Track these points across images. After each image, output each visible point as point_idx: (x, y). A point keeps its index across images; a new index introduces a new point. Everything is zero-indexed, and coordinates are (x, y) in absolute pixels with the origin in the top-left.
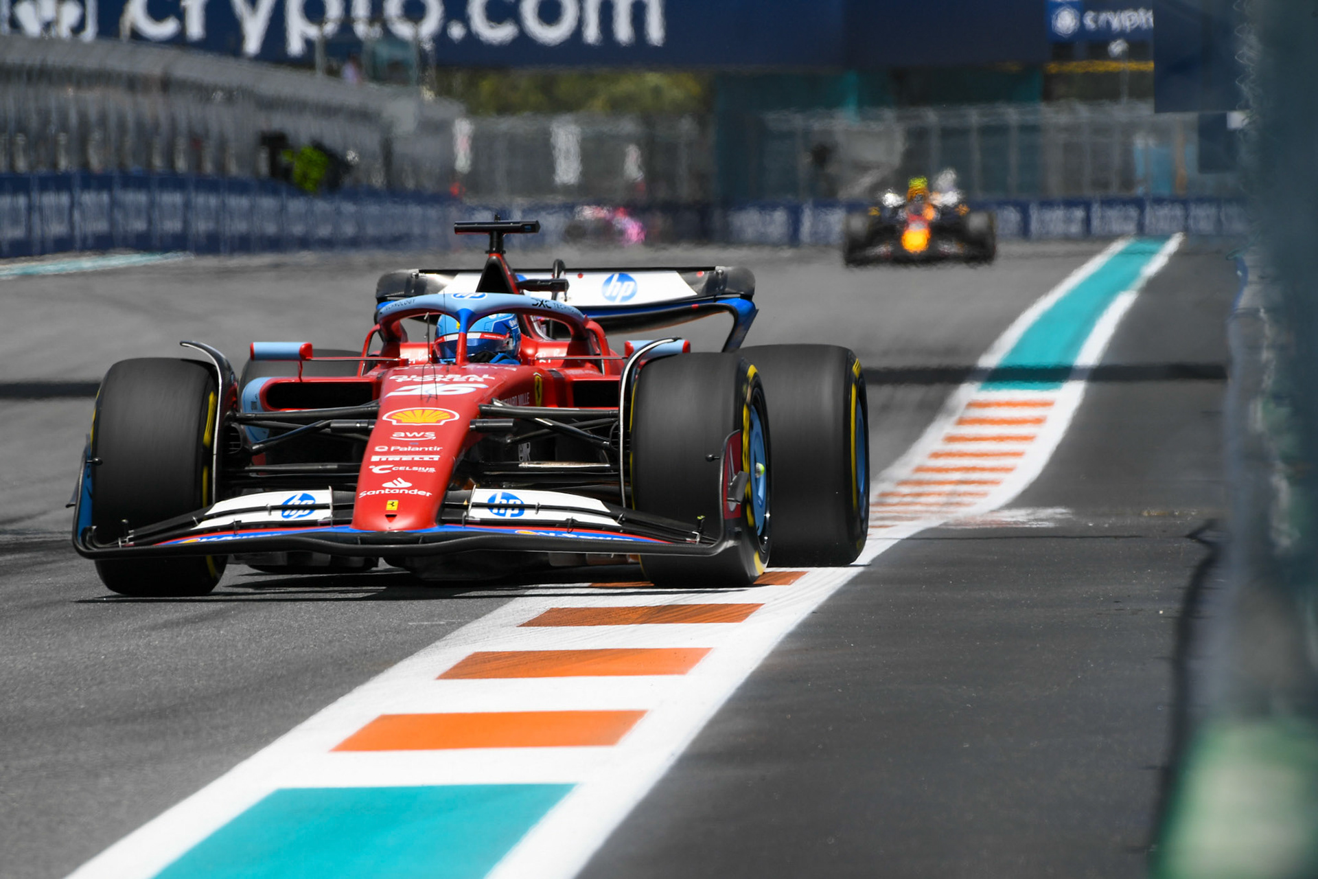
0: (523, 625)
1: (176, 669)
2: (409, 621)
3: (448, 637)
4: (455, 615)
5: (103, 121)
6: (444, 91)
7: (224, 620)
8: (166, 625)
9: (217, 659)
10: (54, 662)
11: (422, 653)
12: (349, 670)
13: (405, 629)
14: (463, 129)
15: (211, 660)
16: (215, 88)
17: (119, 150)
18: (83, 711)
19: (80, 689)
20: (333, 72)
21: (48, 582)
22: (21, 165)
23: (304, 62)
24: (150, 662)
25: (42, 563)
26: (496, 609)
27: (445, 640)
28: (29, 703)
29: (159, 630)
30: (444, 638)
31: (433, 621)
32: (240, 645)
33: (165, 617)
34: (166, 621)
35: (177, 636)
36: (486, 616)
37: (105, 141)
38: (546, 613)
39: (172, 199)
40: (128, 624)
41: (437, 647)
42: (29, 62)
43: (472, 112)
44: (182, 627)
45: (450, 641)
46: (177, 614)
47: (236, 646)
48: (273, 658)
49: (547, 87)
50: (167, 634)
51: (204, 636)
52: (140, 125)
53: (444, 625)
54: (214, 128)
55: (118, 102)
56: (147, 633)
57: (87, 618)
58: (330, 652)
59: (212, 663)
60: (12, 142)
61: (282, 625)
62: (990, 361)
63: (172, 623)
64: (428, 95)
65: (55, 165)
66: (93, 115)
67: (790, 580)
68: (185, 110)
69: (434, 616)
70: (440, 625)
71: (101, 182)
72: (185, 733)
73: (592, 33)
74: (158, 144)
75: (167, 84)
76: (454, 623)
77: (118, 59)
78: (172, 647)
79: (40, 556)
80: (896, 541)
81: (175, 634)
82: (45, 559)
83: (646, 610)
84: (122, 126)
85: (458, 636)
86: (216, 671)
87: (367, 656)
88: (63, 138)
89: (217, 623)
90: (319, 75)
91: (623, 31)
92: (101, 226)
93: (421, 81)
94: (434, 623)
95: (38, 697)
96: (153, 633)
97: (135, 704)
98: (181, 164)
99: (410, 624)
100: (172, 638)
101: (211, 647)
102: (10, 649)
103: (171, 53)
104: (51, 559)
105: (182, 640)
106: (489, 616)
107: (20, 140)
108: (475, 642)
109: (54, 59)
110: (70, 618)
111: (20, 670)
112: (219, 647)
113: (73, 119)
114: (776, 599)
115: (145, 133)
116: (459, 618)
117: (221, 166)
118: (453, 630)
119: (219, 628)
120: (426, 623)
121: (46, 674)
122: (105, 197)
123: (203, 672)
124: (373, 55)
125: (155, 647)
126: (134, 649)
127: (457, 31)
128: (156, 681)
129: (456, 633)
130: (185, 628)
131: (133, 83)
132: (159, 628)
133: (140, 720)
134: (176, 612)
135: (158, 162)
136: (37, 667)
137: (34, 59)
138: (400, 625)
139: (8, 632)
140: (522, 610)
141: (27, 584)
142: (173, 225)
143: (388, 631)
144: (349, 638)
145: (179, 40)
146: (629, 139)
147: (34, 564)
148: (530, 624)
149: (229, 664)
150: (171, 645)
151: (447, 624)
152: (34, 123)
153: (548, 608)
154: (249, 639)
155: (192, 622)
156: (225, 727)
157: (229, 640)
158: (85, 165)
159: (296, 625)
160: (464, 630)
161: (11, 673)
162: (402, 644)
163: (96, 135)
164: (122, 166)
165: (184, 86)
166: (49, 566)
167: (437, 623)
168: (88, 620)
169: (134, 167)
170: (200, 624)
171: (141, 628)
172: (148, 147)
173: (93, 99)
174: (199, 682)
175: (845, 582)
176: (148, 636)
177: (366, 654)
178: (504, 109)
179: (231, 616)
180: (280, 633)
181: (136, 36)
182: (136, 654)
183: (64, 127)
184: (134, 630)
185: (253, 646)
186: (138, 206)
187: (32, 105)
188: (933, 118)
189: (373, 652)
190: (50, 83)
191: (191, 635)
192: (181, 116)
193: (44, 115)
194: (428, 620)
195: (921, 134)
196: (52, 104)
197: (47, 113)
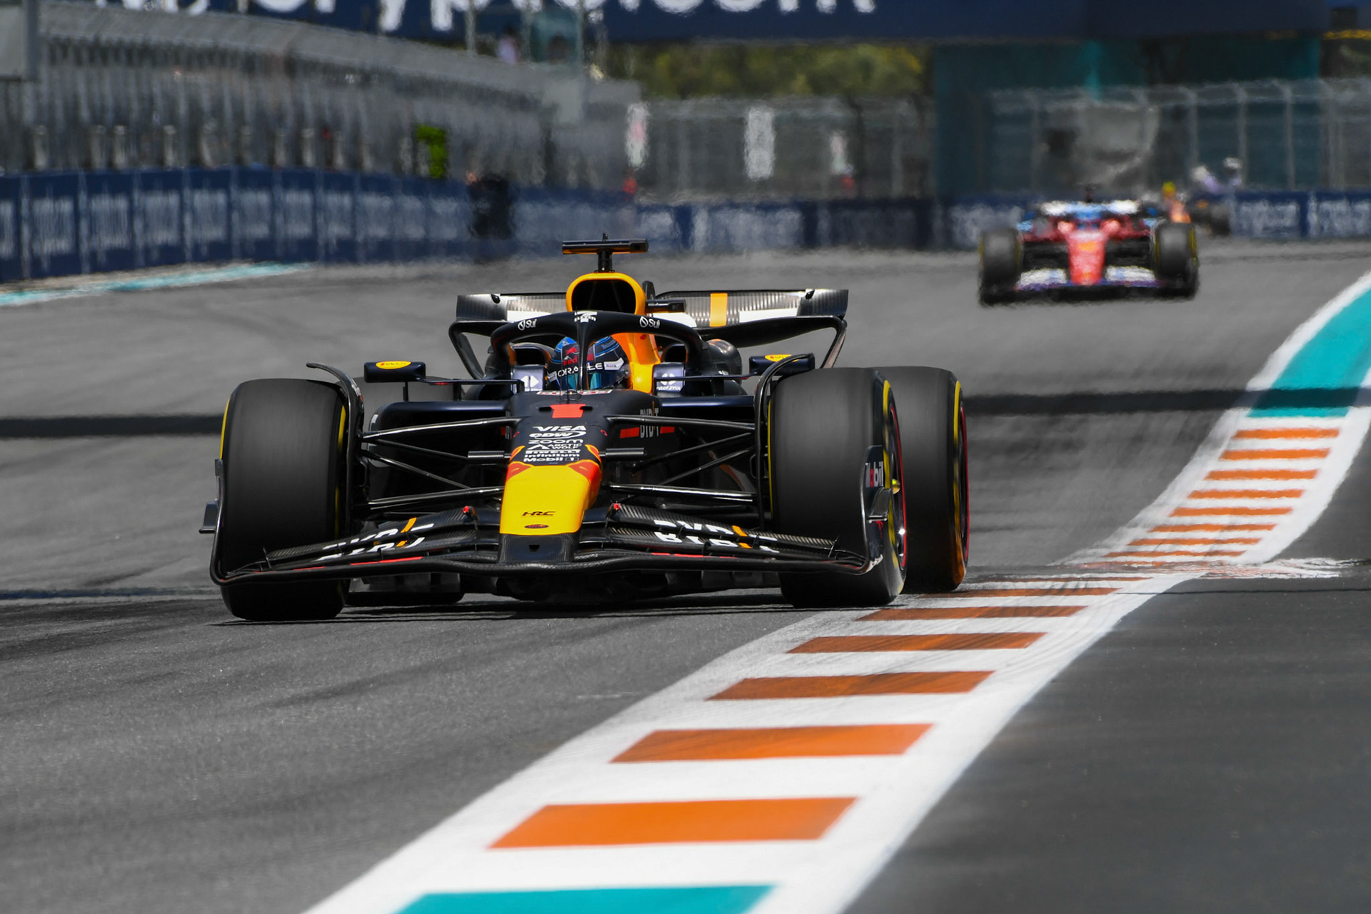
0: (713, 698)
1: (305, 753)
2: (578, 694)
3: (624, 712)
4: (632, 688)
5: (217, 110)
6: (615, 71)
7: (361, 693)
8: (290, 700)
9: (354, 740)
11: (593, 732)
12: (508, 752)
13: (573, 704)
14: (638, 115)
15: (347, 741)
16: (350, 70)
17: (236, 144)
18: (196, 803)
19: (192, 777)
20: (486, 50)
21: (155, 652)
23: (453, 39)
24: (275, 745)
27: (622, 716)
29: (285, 707)
30: (620, 714)
31: (606, 694)
32: (380, 724)
33: (292, 691)
34: (293, 696)
35: (306, 714)
37: (219, 133)
38: (739, 684)
39: (296, 199)
41: (610, 725)
42: (127, 38)
43: (648, 94)
44: (311, 703)
45: (626, 717)
46: (306, 688)
47: (376, 725)
48: (419, 739)
49: (737, 63)
50: (293, 711)
51: (338, 714)
52: (260, 115)
53: (619, 698)
54: (347, 117)
55: (235, 85)
56: (270, 710)
57: (200, 694)
58: (487, 732)
59: (348, 746)
60: (110, 134)
61: (428, 699)
62: (1263, 382)
63: (298, 698)
64: (597, 73)
65: (161, 161)
66: (206, 103)
68: (313, 95)
69: (607, 688)
70: (615, 699)
71: (217, 180)
73: (789, 1)
74: (283, 135)
75: (292, 66)
76: (631, 696)
77: (233, 36)
78: (301, 727)
80: (1150, 596)
81: (304, 712)
83: (856, 680)
84: (239, 116)
85: (636, 711)
86: (352, 755)
88: (170, 130)
89: (353, 697)
90: (471, 53)
92: (215, 233)
93: (588, 60)
94: (607, 696)
97: (257, 794)
98: (309, 159)
99: (580, 697)
100: (300, 717)
101: (346, 726)
103: (297, 27)
105: (312, 719)
107: (120, 130)
108: (655, 718)
109: (156, 36)
112: (355, 726)
113: (183, 109)
115: (267, 124)
116: (637, 691)
117: (355, 162)
118: (630, 705)
119: (355, 705)
120: (597, 697)
121: (153, 760)
122: (220, 198)
123: (337, 756)
124: (534, 31)
125: (281, 727)
126: (255, 730)
128: (282, 767)
129: (633, 708)
130: (315, 704)
131: (252, 64)
132: (285, 705)
135: (282, 158)
136: (143, 752)
137: (135, 35)
138: (567, 699)
141: (130, 654)
142: (299, 229)
143: (553, 707)
144: (508, 715)
145: (306, 14)
146: (833, 125)
148: (720, 697)
149: (368, 747)
150: (299, 724)
151: (623, 698)
152: (135, 111)
153: (741, 678)
154: (392, 717)
155: (323, 696)
156: (363, 821)
157: (368, 718)
158: (196, 161)
159: (446, 700)
160: (642, 705)
161: (111, 759)
162: (569, 721)
163: (210, 126)
164: (239, 160)
165: (313, 67)
167: (612, 696)
168: (202, 696)
169: (252, 163)
170: (333, 699)
171: (264, 705)
172: (271, 137)
173: (206, 83)
174: (332, 767)
176: (272, 714)
177: (528, 733)
178: (686, 90)
179: (370, 688)
180: (426, 709)
182: (258, 736)
183: (172, 119)
184: (256, 707)
185: (396, 725)
186: (259, 208)
187: (132, 91)
188: (1191, 97)
189: (536, 730)
190: (154, 64)
191: (323, 712)
192: (308, 101)
193: (148, 103)
194: (600, 693)
195: (1177, 115)
196: (157, 90)
197: (151, 99)
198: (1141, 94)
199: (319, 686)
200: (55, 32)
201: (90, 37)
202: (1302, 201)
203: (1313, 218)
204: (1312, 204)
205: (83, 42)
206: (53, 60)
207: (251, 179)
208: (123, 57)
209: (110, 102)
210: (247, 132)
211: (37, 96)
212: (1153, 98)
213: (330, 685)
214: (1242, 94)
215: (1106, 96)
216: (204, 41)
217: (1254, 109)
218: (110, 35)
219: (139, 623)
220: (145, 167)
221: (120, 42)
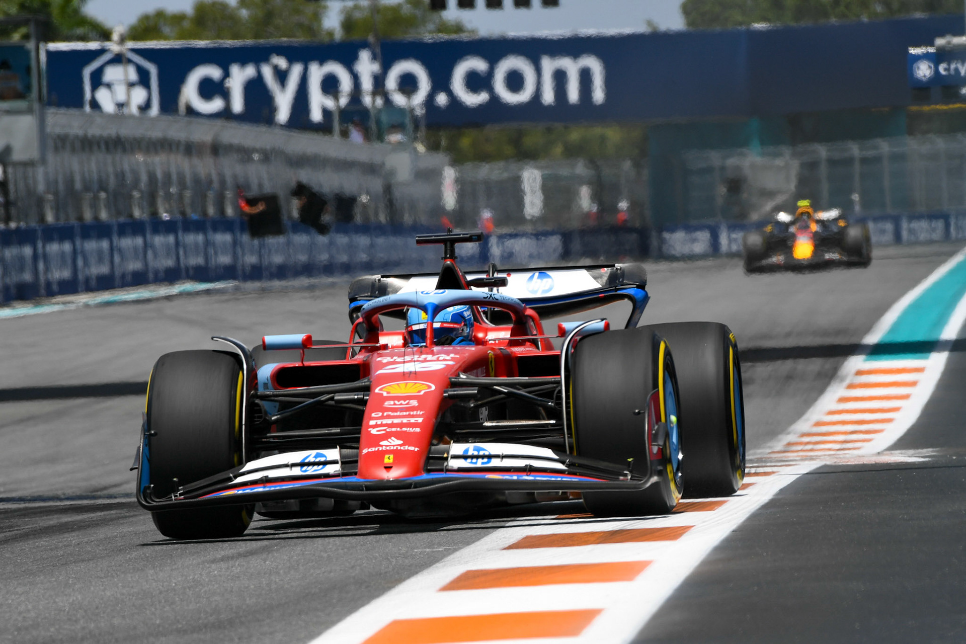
0: (505, 549)
2: (414, 548)
3: (446, 559)
4: (451, 544)
5: (168, 176)
6: (433, 146)
7: (269, 553)
8: (222, 559)
9: (264, 583)
10: (135, 590)
11: (425, 572)
12: (367, 587)
13: (411, 555)
14: (449, 175)
15: (259, 583)
16: (255, 150)
17: (181, 204)
18: (159, 626)
19: (156, 609)
21: (130, 531)
22: (104, 215)
23: (324, 128)
24: (211, 587)
25: (126, 517)
26: (483, 537)
27: (444, 561)
28: (116, 621)
29: (218, 563)
30: (443, 561)
31: (433, 548)
32: (282, 572)
33: (223, 553)
34: (223, 556)
35: (232, 567)
36: (476, 543)
38: (523, 539)
40: (194, 559)
41: (436, 567)
42: (106, 134)
43: (457, 161)
44: (236, 560)
45: (447, 562)
47: (279, 573)
48: (308, 580)
49: (516, 141)
50: (223, 565)
51: (254, 566)
52: (197, 181)
53: (442, 551)
54: (254, 180)
55: (179, 163)
56: (208, 565)
57: (161, 556)
58: (353, 574)
59: (260, 586)
60: (96, 198)
61: (314, 555)
62: (872, 339)
63: (228, 557)
64: (421, 148)
65: (131, 215)
66: (160, 175)
67: (714, 507)
68: (231, 168)
69: (434, 544)
70: (439, 551)
71: (169, 228)
72: (239, 639)
73: (548, 97)
74: (211, 195)
75: (216, 149)
76: (450, 549)
77: (177, 130)
78: (228, 575)
79: (124, 512)
80: (798, 476)
81: (230, 565)
82: (127, 514)
83: (602, 534)
85: (453, 558)
86: (263, 592)
87: (382, 576)
88: (136, 194)
89: (264, 556)
90: (336, 137)
91: (573, 94)
92: (169, 263)
93: (416, 139)
94: (434, 550)
95: (124, 617)
96: (213, 565)
97: (199, 618)
99: (416, 551)
100: (228, 568)
101: (259, 574)
102: (101, 582)
103: (219, 123)
104: (132, 514)
105: (237, 571)
106: (478, 543)
107: (103, 195)
108: (467, 562)
109: (126, 131)
110: (148, 557)
111: (109, 597)
112: (265, 574)
113: (144, 178)
114: (704, 522)
115: (201, 187)
116: (454, 545)
118: (450, 554)
119: (265, 560)
120: (428, 550)
121: (129, 599)
122: (171, 239)
123: (253, 593)
124: (378, 121)
125: (215, 576)
126: (198, 577)
127: (442, 99)
128: (216, 601)
129: (452, 556)
130: (238, 560)
131: (190, 149)
132: (218, 562)
133: (204, 630)
134: (230, 549)
135: (211, 211)
136: (123, 594)
137: (111, 131)
138: (407, 552)
139: (99, 569)
140: (504, 538)
141: (114, 533)
142: (225, 260)
143: (398, 557)
144: (367, 563)
145: (226, 114)
146: (582, 180)
147: (119, 518)
148: (510, 547)
149: (274, 586)
150: (228, 573)
151: (445, 550)
152: (112, 182)
153: (524, 535)
154: (289, 567)
155: (245, 556)
156: (271, 633)
157: (273, 568)
158: (155, 214)
159: (325, 555)
160: (458, 554)
161: (102, 599)
162: (409, 566)
164: (183, 213)
165: (230, 149)
166: (131, 519)
167: (437, 550)
168: (162, 558)
169: (192, 215)
170: (250, 557)
171: (203, 562)
172: (204, 196)
173: (159, 162)
174: (250, 600)
175: (758, 507)
176: (209, 568)
177: (380, 574)
178: (482, 157)
179: (274, 550)
180: (312, 562)
181: (191, 111)
182: (200, 581)
183: (137, 186)
184: (199, 564)
185: (292, 572)
186: (196, 245)
187: (110, 169)
188: (822, 151)
189: (386, 573)
190: (124, 150)
191: (243, 565)
192: (228, 173)
193: (121, 176)
194: (429, 548)
195: (812, 166)
196: (126, 167)
197: (123, 174)
198: (787, 151)
199: (240, 549)
200: (58, 131)
201: (80, 133)
202: (896, 221)
203: (905, 234)
204: (905, 225)
205: (77, 137)
206: (56, 149)
207: (190, 226)
208: (103, 146)
209: (95, 176)
210: (188, 194)
211: (46, 174)
212: (794, 155)
213: (248, 549)
214: (855, 149)
215: (763, 155)
216: (156, 134)
217: (864, 161)
218: (95, 131)
219: (120, 513)
220: (122, 219)
221: (101, 137)
